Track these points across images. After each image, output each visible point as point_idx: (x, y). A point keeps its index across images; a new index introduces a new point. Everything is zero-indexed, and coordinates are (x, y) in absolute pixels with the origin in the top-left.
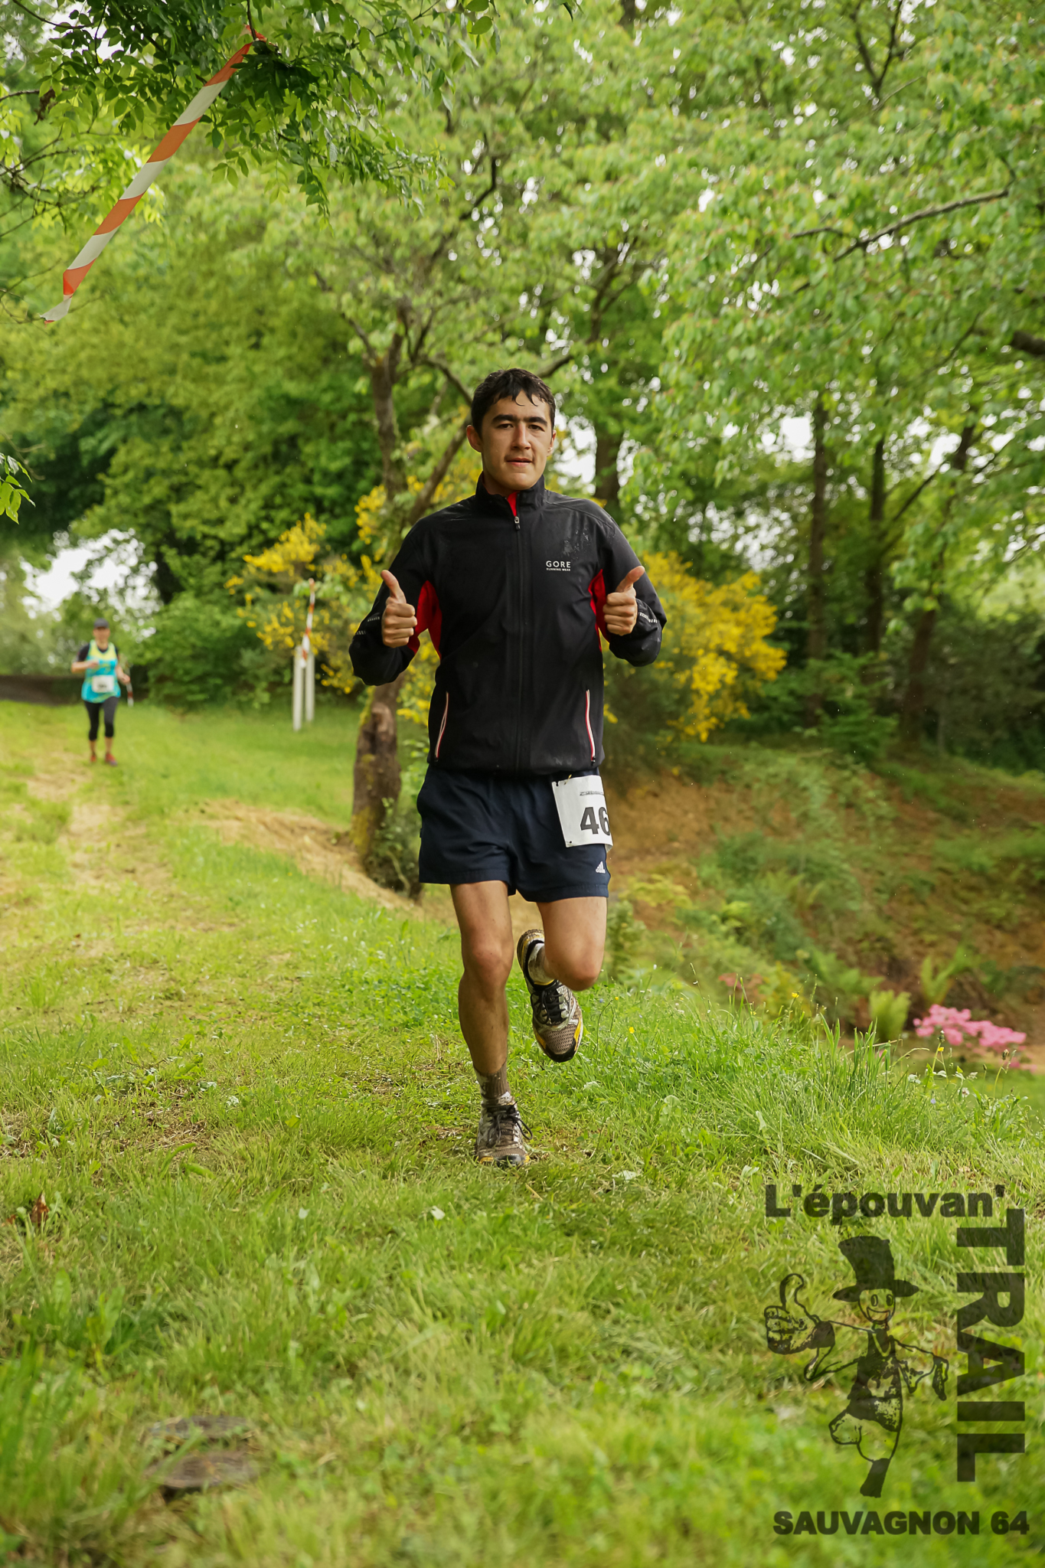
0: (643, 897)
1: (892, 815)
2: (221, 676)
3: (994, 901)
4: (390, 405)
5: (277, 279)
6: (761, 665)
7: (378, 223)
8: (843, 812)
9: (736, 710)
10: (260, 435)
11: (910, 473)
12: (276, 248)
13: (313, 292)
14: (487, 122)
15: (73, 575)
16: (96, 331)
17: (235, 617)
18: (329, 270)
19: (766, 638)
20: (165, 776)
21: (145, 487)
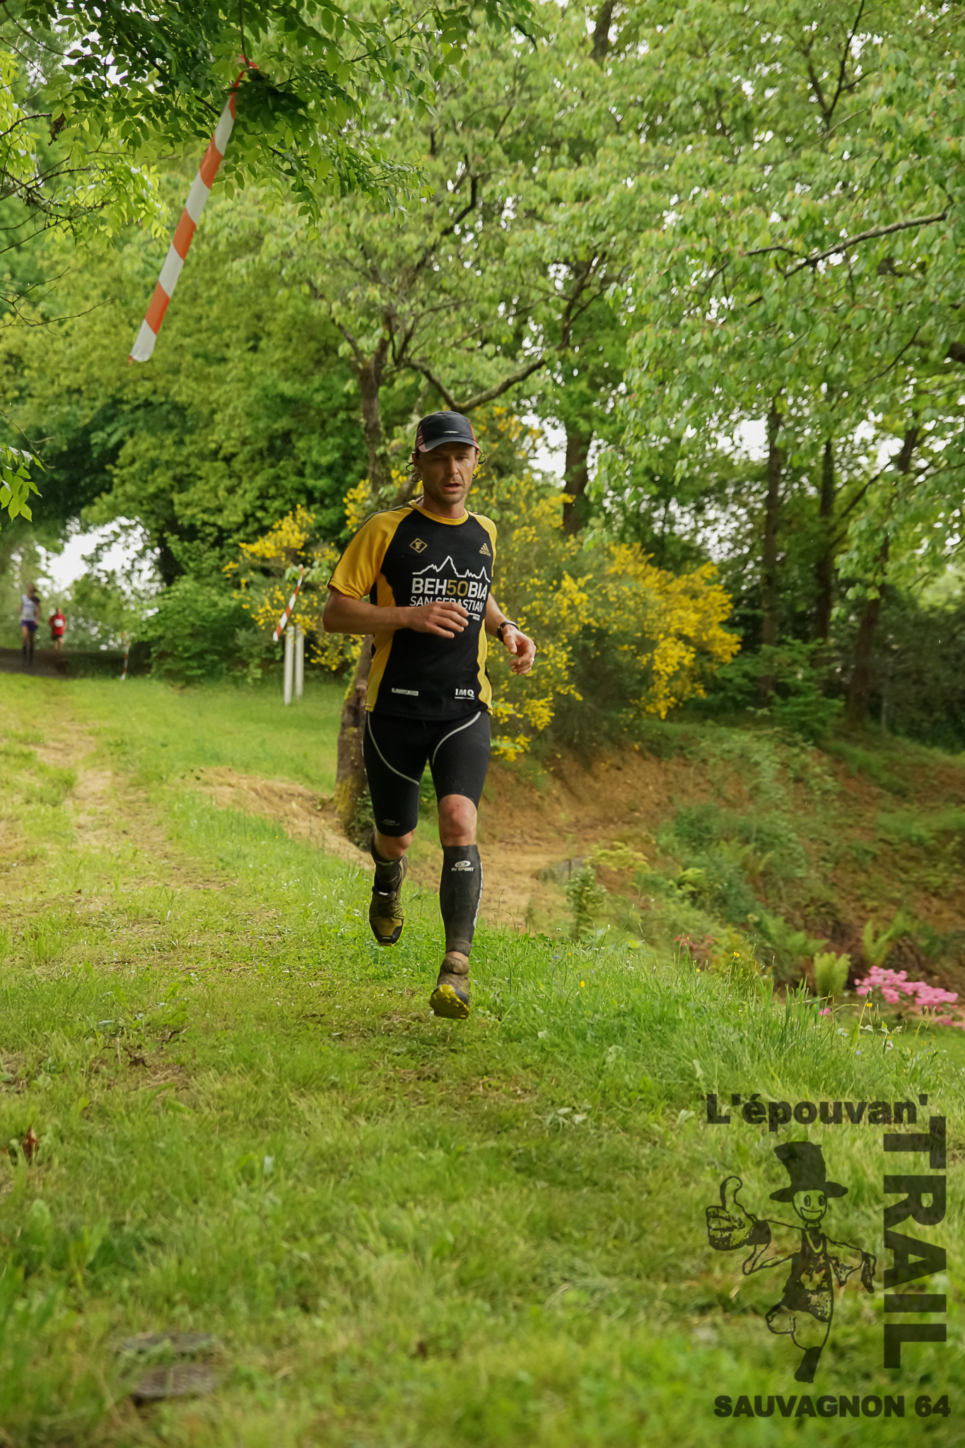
0: (604, 863)
1: (838, 789)
2: (218, 653)
3: (931, 871)
4: (376, 404)
5: (273, 289)
6: (718, 649)
7: (367, 237)
8: (792, 786)
9: (694, 691)
10: (256, 431)
11: (857, 473)
12: (273, 259)
13: (307, 299)
14: (469, 145)
15: (84, 558)
16: (107, 333)
17: (231, 599)
18: (319, 280)
19: (722, 623)
20: (164, 745)
21: (150, 477)
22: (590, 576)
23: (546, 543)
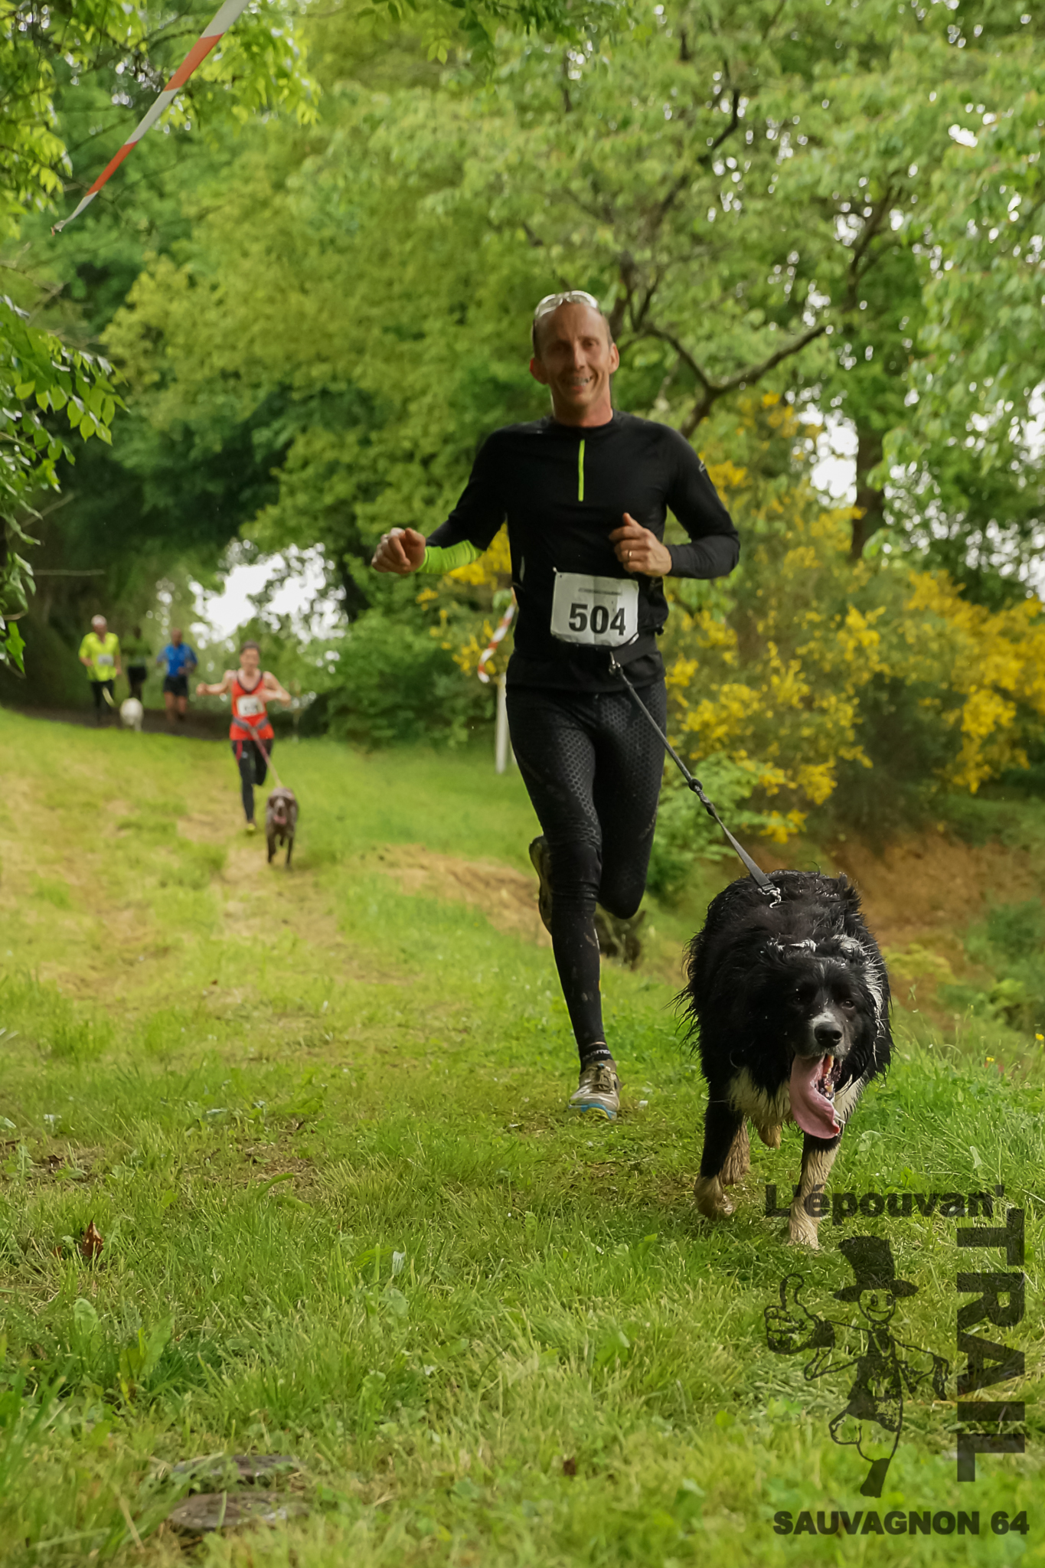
0: (897, 970)
2: (413, 709)
7: (597, 164)
9: (1013, 759)
10: (462, 425)
12: (477, 194)
13: (522, 250)
14: (729, 48)
15: (250, 597)
16: (271, 300)
17: (431, 639)
18: (537, 220)
20: (340, 819)
21: (327, 485)
22: (881, 610)
23: (829, 569)
